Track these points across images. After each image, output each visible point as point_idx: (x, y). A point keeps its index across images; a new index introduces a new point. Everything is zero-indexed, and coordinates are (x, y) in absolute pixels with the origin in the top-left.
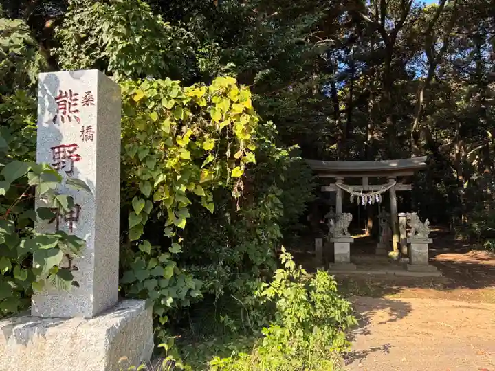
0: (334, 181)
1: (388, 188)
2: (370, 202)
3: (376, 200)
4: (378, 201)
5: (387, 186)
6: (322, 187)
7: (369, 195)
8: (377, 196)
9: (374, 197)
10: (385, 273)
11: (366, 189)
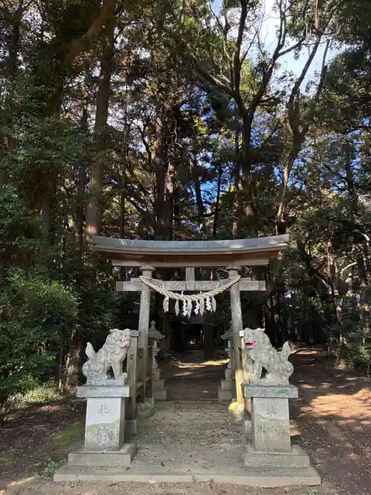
0: (138, 273)
1: (227, 286)
2: (196, 311)
3: (206, 307)
4: (209, 308)
5: (225, 283)
6: (118, 283)
7: (195, 297)
8: (208, 300)
9: (202, 301)
10: (187, 479)
11: (191, 288)
